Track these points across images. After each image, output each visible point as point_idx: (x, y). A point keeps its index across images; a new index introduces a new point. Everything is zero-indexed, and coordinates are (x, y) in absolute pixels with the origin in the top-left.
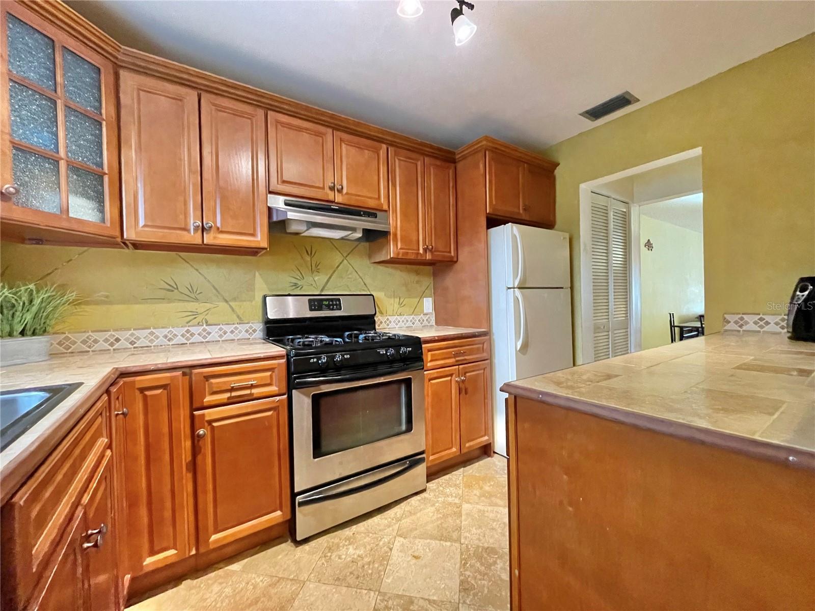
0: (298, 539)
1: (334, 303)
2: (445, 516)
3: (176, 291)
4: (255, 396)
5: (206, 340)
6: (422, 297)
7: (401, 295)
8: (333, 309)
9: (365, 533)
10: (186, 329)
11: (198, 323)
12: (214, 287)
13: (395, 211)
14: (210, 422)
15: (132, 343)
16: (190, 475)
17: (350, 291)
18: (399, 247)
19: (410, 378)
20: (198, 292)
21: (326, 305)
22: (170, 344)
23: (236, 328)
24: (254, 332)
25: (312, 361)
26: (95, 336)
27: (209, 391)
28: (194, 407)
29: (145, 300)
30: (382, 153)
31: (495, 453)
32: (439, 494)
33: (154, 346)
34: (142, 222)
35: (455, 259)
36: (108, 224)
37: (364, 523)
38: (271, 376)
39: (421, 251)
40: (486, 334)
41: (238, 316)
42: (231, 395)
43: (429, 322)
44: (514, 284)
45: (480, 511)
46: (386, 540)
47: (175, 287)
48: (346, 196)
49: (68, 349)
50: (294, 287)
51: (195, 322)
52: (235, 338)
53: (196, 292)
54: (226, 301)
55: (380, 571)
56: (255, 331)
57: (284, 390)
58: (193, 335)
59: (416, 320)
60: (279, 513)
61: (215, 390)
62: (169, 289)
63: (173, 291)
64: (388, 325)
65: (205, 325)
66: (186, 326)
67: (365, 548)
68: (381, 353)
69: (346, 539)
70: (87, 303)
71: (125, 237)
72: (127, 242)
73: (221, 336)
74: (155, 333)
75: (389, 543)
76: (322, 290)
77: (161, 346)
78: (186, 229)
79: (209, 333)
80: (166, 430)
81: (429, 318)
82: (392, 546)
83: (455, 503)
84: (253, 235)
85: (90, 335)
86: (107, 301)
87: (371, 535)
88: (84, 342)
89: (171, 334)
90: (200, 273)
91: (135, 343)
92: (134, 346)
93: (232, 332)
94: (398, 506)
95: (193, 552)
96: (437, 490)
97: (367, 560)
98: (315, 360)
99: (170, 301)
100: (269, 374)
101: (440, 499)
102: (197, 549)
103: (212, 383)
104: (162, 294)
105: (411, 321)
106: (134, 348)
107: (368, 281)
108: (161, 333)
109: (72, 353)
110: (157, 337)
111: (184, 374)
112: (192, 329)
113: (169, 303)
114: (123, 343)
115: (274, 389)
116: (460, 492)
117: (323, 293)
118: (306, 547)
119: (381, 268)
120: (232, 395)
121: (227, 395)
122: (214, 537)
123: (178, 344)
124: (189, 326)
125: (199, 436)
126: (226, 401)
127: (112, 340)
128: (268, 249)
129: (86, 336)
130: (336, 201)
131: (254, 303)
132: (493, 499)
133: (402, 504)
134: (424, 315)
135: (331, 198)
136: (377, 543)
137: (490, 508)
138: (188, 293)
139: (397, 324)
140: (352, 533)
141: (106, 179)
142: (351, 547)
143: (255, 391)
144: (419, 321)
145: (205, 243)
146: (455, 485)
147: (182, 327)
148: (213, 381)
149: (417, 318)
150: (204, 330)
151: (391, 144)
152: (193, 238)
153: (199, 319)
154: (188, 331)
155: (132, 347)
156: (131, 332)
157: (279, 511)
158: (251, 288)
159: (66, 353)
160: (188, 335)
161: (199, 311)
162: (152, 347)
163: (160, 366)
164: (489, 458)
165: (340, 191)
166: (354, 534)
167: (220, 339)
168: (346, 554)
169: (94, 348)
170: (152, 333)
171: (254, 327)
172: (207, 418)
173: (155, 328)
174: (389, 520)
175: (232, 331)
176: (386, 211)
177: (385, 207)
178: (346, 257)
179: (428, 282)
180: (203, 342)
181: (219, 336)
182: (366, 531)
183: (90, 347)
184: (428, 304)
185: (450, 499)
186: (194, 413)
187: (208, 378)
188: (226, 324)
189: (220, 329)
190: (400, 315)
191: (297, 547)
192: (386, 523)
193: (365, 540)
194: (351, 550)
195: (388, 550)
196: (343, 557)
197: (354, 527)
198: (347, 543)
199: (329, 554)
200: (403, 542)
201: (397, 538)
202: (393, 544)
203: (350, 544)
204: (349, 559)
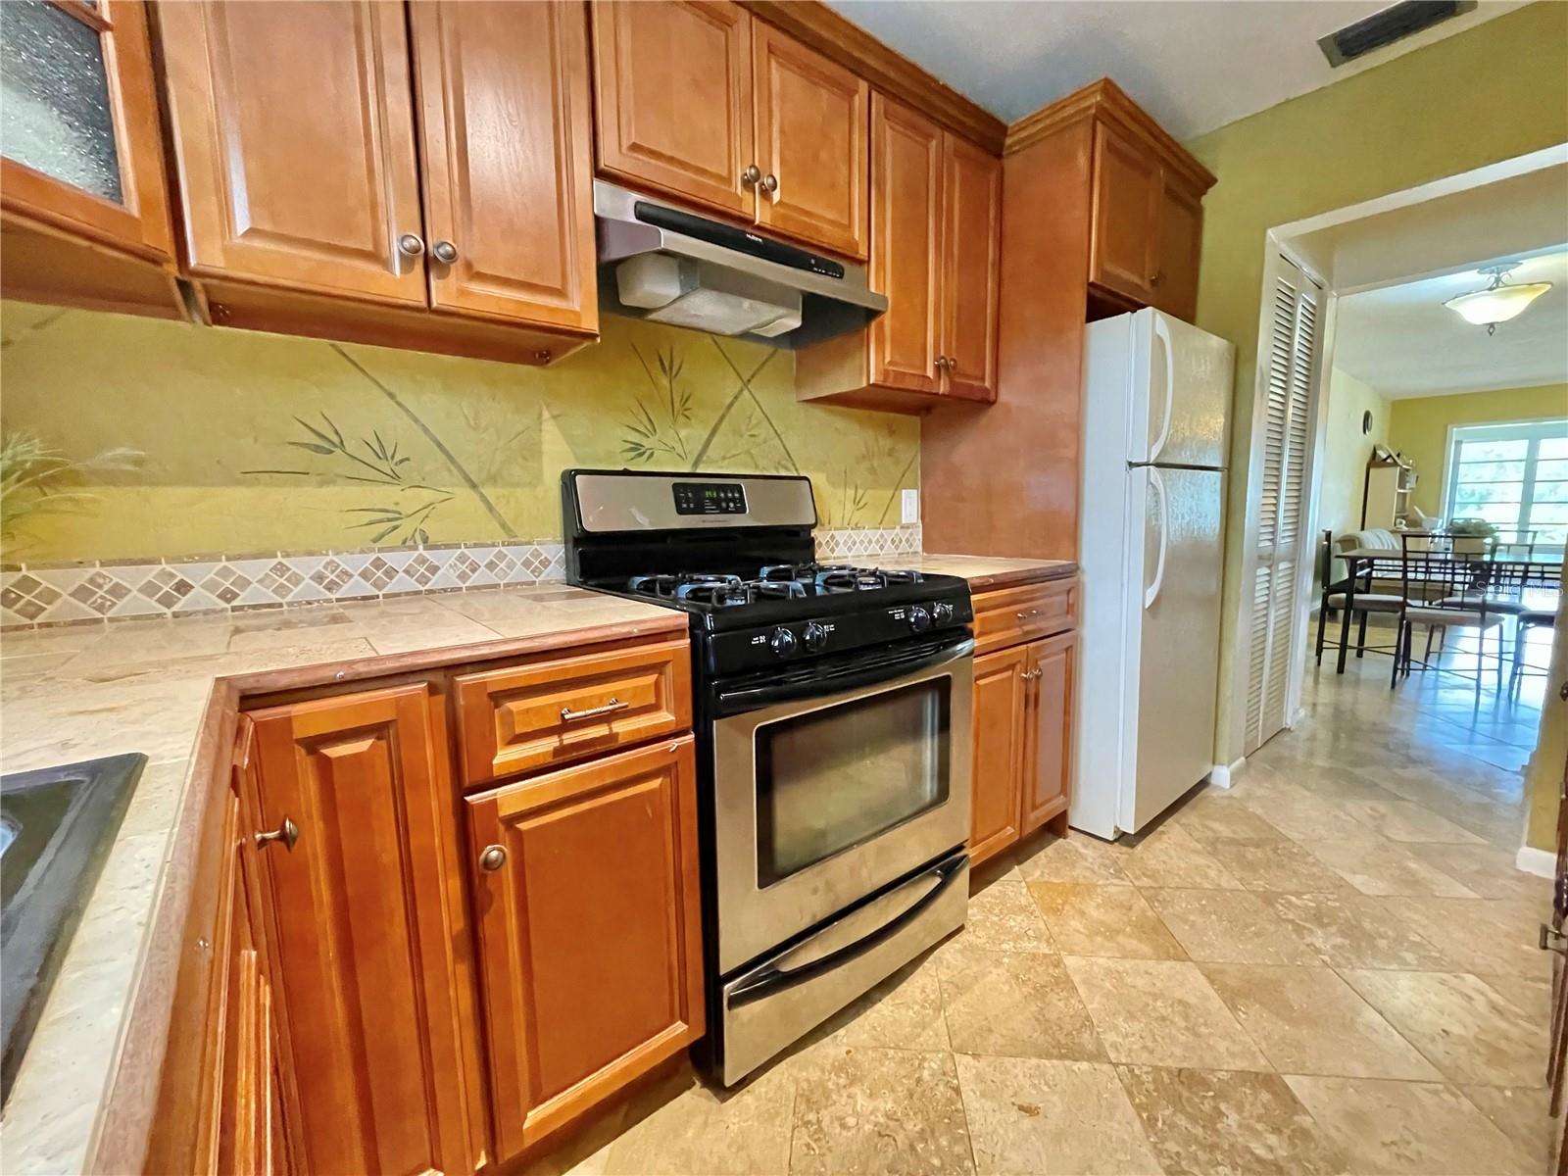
0: (728, 1083)
1: (725, 493)
2: (1040, 992)
3: (338, 451)
4: (622, 741)
5: (426, 587)
6: (898, 487)
7: (859, 482)
8: (726, 511)
9: (875, 1049)
10: (373, 556)
11: (404, 542)
12: (439, 445)
13: (881, 264)
14: (511, 821)
15: (227, 596)
16: (463, 970)
17: (757, 467)
18: (888, 359)
19: (948, 677)
20: (398, 458)
21: (711, 499)
22: (334, 596)
23: (501, 556)
24: (546, 568)
25: (755, 641)
26: (116, 575)
27: (503, 738)
28: (467, 783)
29: (250, 476)
30: (859, 101)
31: (1071, 828)
32: (997, 932)
33: (290, 604)
34: (242, 222)
35: (992, 397)
36: (133, 207)
37: (860, 1020)
38: (657, 684)
39: (930, 373)
40: (1071, 572)
41: (503, 525)
42: (561, 741)
43: (911, 546)
44: (1149, 457)
45: (1108, 972)
46: (935, 1066)
47: (336, 439)
48: (782, 211)
49: (32, 617)
50: (633, 454)
51: (394, 539)
52: (499, 582)
53: (393, 457)
54: (474, 486)
55: (959, 1159)
56: (545, 563)
57: (688, 721)
58: (391, 573)
59: (886, 541)
60: (679, 1027)
61: (519, 730)
62: (317, 446)
63: (331, 452)
64: (833, 550)
65: (421, 547)
66: (372, 550)
67: (893, 1090)
68: (897, 617)
69: (839, 1068)
70: (76, 479)
71: (193, 262)
72: (197, 283)
73: (463, 577)
74: (289, 569)
75: (944, 1074)
76: (696, 464)
77: (309, 603)
78: (374, 256)
79: (434, 569)
80: (390, 856)
81: (911, 534)
82: (955, 1081)
83: (1045, 956)
84: (560, 293)
85: (99, 574)
86: (139, 474)
87: (891, 1052)
88: (82, 594)
89: (333, 572)
90: (399, 404)
91: (235, 596)
92: (235, 603)
93: (491, 566)
94: (920, 969)
95: (482, 1162)
96: (988, 924)
97: (914, 1126)
98: (763, 639)
99: (325, 481)
100: (651, 679)
101: (1005, 946)
102: (493, 1154)
103: (510, 712)
104: (300, 458)
105: (878, 541)
106: (234, 609)
107: (793, 443)
108: (305, 567)
109: (49, 625)
110: (296, 580)
111: (433, 690)
112: (391, 559)
113: (321, 484)
114: (200, 597)
115: (665, 717)
116: (1042, 925)
117: (699, 471)
118: (746, 1098)
119: (819, 413)
120: (565, 742)
121: (549, 744)
122: (534, 1116)
123: (355, 599)
124: (380, 550)
125: (487, 864)
126: (550, 759)
127: (166, 589)
128: (599, 340)
129: (87, 576)
130: (757, 222)
131: (540, 490)
132: (1121, 939)
133: (926, 964)
134: (902, 528)
135: (746, 210)
136: (916, 1076)
137: (1128, 964)
138: (371, 459)
139: (850, 549)
140: (845, 1049)
141: (108, 40)
142: (856, 1090)
143: (623, 728)
144: (893, 541)
145: (435, 304)
146: (1023, 909)
147: (362, 552)
148: (514, 706)
149: (890, 535)
150: (422, 561)
151: (878, 84)
152: (401, 285)
153: (406, 528)
154: (378, 564)
155: (229, 606)
156: (221, 565)
157: (679, 1022)
158: (531, 451)
159: (31, 627)
160: (379, 573)
161: (406, 509)
162: (285, 607)
163: (362, 669)
164: (1061, 840)
165: (766, 194)
166: (848, 1052)
167: (461, 585)
168: (855, 1113)
169: (115, 609)
170: (281, 569)
171: (545, 555)
172: (505, 811)
173: (287, 555)
174: (916, 1007)
175: (492, 562)
176: (861, 262)
177: (863, 253)
178: (749, 381)
179: (910, 452)
180: (419, 593)
181: (459, 577)
182: (874, 1044)
183: (100, 608)
184: (910, 504)
185: (1029, 946)
186: (468, 798)
187: (499, 697)
188: (476, 545)
189: (462, 559)
190: (857, 527)
191: (723, 1101)
192: (912, 1018)
193: (884, 1069)
194: (861, 1101)
195: (950, 1093)
196: (851, 1121)
197: (841, 1032)
198: (842, 1081)
199: (812, 1117)
200: (976, 1068)
201: (957, 1056)
202: (956, 1077)
203: (851, 1084)
204: (868, 1127)
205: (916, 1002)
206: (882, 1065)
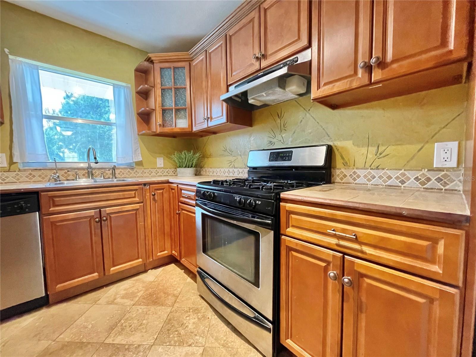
1: (287, 154)
5: (234, 176)
7: (381, 142)
8: (285, 160)
11: (232, 167)
19: (258, 233)
20: (232, 151)
21: (281, 157)
36: (188, 127)
41: (244, 164)
46: (200, 341)
47: (226, 149)
48: (270, 57)
50: (269, 144)
54: (241, 155)
55: (170, 342)
64: (355, 179)
66: (228, 168)
67: (194, 328)
81: (445, 176)
82: (193, 346)
87: (207, 329)
89: (225, 171)
97: (182, 332)
99: (225, 156)
110: (221, 173)
134: (431, 170)
136: (198, 335)
138: (229, 152)
141: (187, 110)
142: (196, 319)
143: (190, 201)
149: (414, 174)
150: (233, 170)
161: (233, 161)
167: (238, 176)
168: (189, 319)
170: (220, 170)
174: (225, 338)
182: (211, 325)
184: (446, 152)
187: (181, 189)
192: (220, 336)
193: (201, 327)
194: (193, 321)
195: (190, 343)
196: (188, 318)
197: (216, 317)
198: (200, 317)
199: (191, 310)
200: (197, 353)
201: (203, 347)
202: (195, 346)
203: (199, 319)
204: (185, 322)
205: (227, 338)
206: (203, 326)
